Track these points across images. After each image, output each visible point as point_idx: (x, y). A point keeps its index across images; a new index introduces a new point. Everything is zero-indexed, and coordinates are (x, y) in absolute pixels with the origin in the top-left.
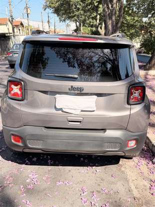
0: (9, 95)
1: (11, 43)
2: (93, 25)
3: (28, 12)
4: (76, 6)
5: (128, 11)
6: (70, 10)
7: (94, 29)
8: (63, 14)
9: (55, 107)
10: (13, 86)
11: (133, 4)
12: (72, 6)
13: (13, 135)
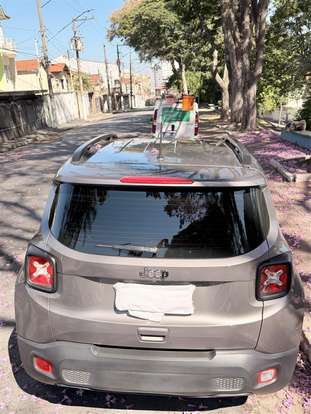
0: (30, 281)
1: (46, 110)
2: (205, 66)
3: (79, 48)
4: (172, 30)
5: (277, 39)
6: (161, 39)
7: (208, 75)
8: (146, 47)
9: (115, 308)
10: (36, 264)
11: (286, 24)
12: (164, 31)
13: (36, 356)
